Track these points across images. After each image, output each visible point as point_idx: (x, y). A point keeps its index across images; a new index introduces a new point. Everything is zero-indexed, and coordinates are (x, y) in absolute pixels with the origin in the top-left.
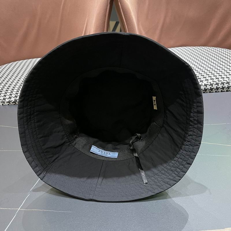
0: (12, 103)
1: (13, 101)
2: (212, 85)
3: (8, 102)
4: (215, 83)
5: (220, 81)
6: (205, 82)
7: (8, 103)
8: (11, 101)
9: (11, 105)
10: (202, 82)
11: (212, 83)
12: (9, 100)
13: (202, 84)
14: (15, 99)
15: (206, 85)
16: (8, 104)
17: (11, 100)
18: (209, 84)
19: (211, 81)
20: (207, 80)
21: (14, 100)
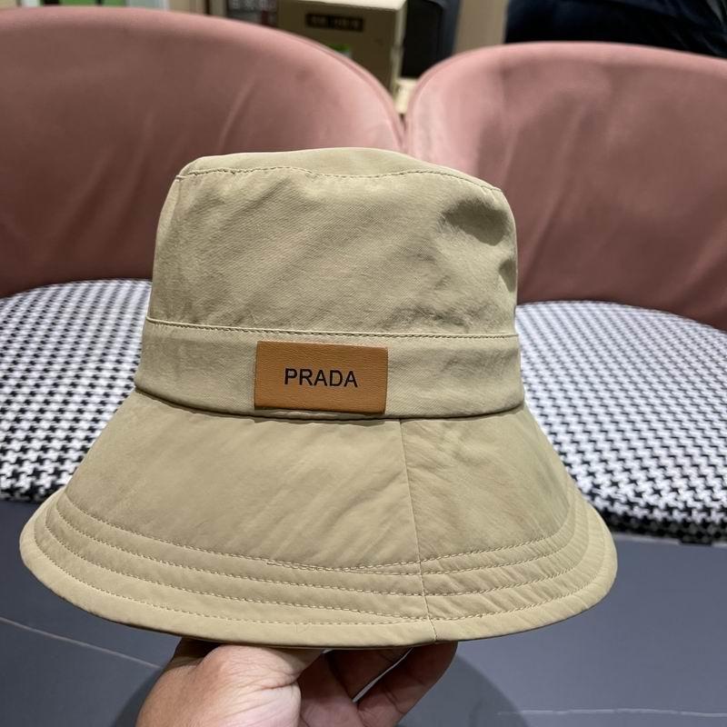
0: (22, 495)
1: (23, 491)
2: (688, 510)
3: (7, 491)
4: (699, 505)
5: (717, 500)
6: (668, 498)
7: (7, 495)
8: (19, 488)
9: (17, 501)
10: (656, 496)
11: (691, 503)
12: (12, 485)
13: (656, 504)
14: (32, 484)
15: (669, 509)
16: (7, 499)
17: (18, 484)
18: (681, 506)
19: (686, 496)
20: (675, 490)
21: (27, 487)
